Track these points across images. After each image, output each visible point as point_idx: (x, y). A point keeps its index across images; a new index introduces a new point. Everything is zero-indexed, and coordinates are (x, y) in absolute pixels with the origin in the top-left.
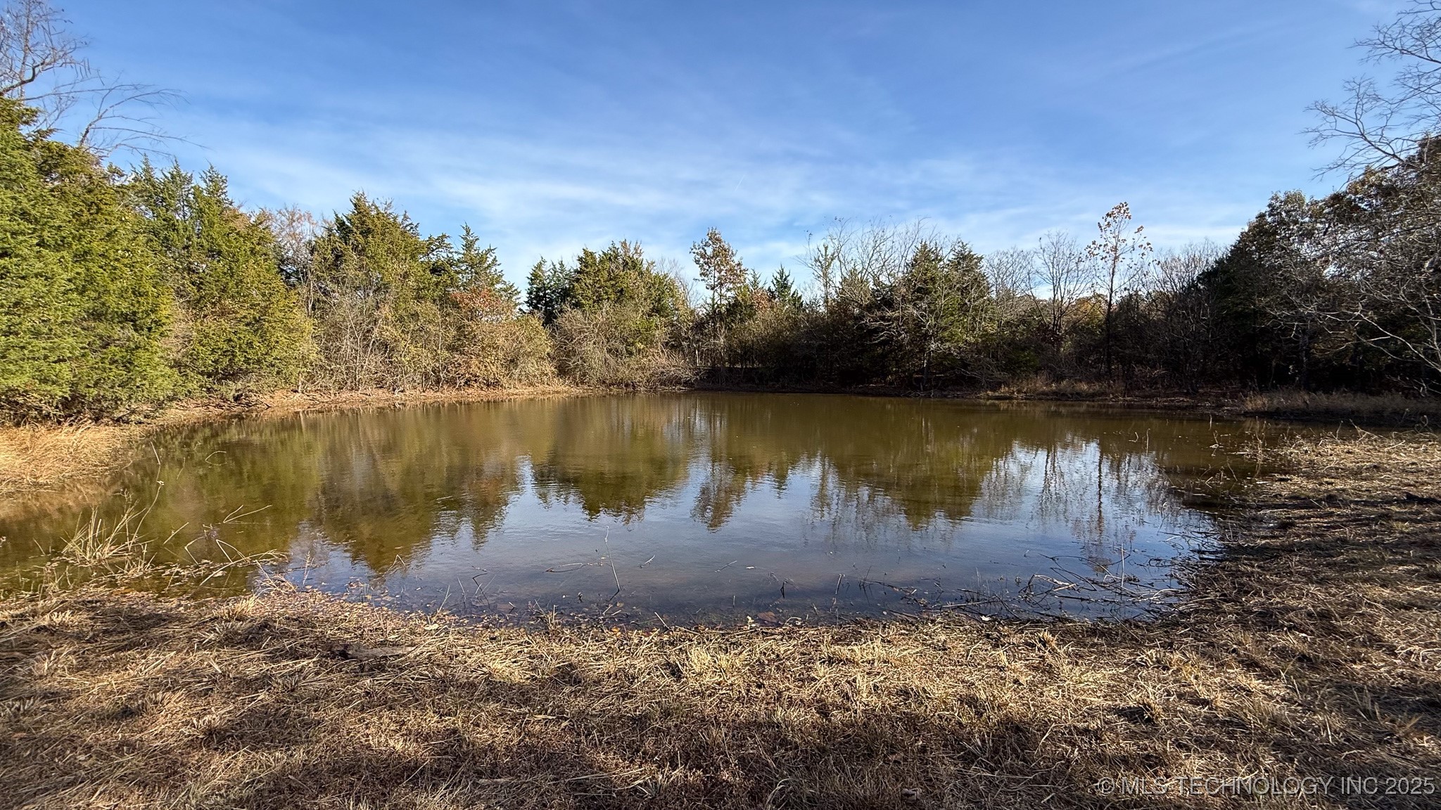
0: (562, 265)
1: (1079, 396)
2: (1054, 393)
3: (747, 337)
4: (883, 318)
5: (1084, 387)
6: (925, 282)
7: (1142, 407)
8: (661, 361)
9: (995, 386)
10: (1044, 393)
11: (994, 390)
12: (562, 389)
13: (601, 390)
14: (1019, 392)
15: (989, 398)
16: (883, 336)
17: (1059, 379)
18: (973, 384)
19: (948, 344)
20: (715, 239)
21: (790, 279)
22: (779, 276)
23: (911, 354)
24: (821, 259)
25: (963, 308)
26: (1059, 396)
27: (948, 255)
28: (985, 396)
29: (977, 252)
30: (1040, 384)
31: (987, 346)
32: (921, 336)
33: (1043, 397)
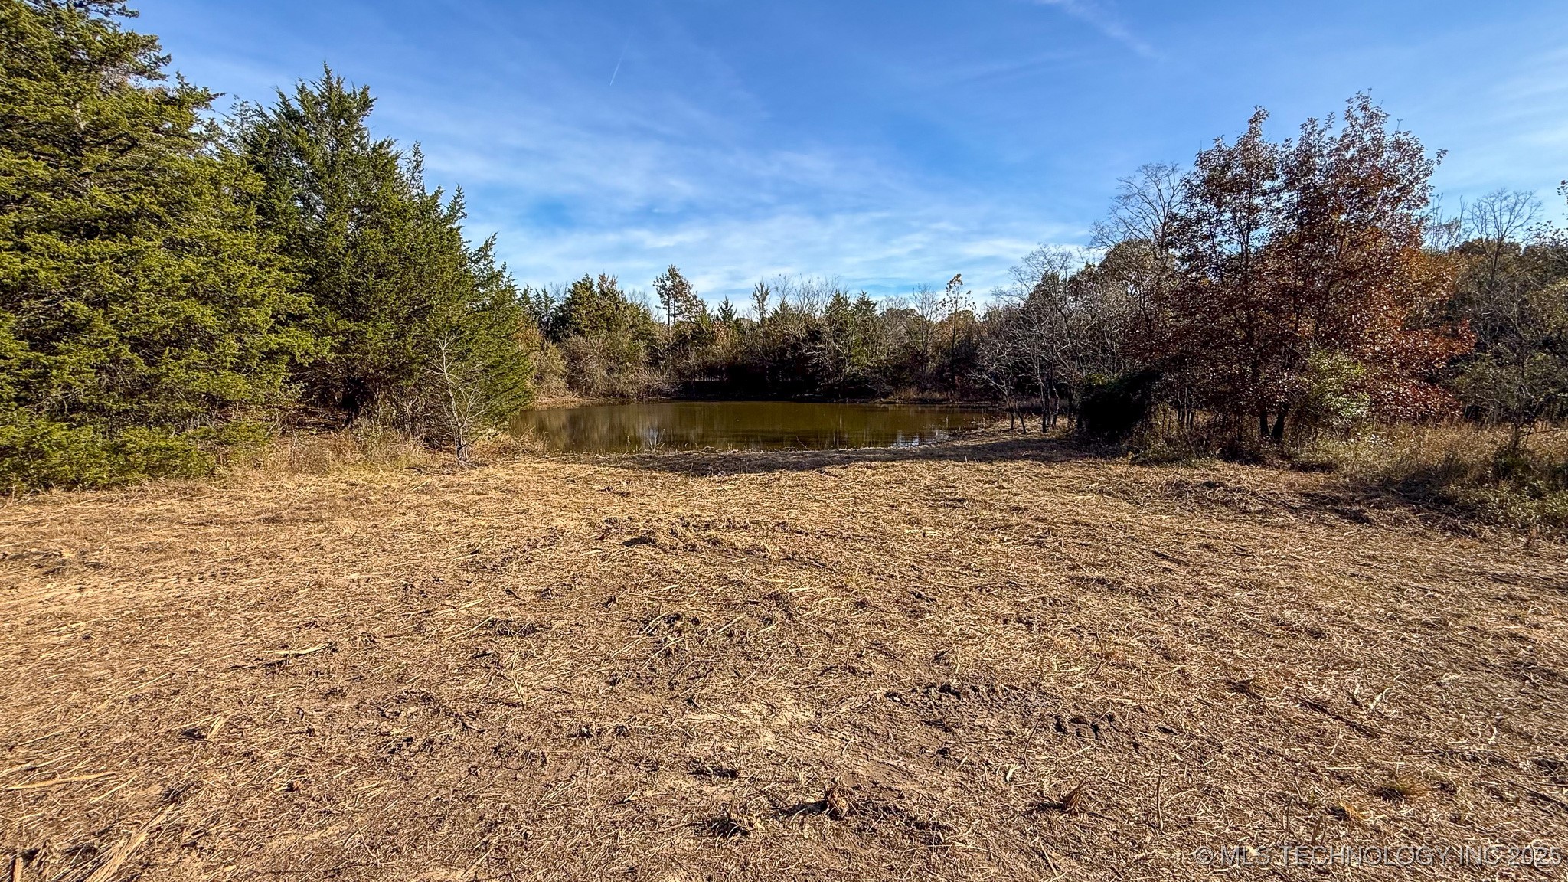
0: (545, 293)
1: (934, 401)
2: (920, 399)
3: (710, 358)
4: (815, 349)
5: (937, 395)
6: (841, 324)
7: (968, 407)
8: (645, 376)
9: (885, 396)
10: (914, 400)
11: (885, 398)
12: (572, 399)
13: (601, 400)
14: (900, 399)
15: (883, 403)
16: (815, 361)
17: (923, 390)
18: (872, 394)
19: (857, 368)
20: (673, 274)
21: (733, 308)
22: (724, 306)
23: (831, 375)
24: (758, 294)
25: (865, 342)
26: (923, 402)
27: (853, 301)
28: (879, 402)
29: (873, 300)
30: (912, 393)
31: (880, 369)
32: (839, 362)
33: (914, 402)
